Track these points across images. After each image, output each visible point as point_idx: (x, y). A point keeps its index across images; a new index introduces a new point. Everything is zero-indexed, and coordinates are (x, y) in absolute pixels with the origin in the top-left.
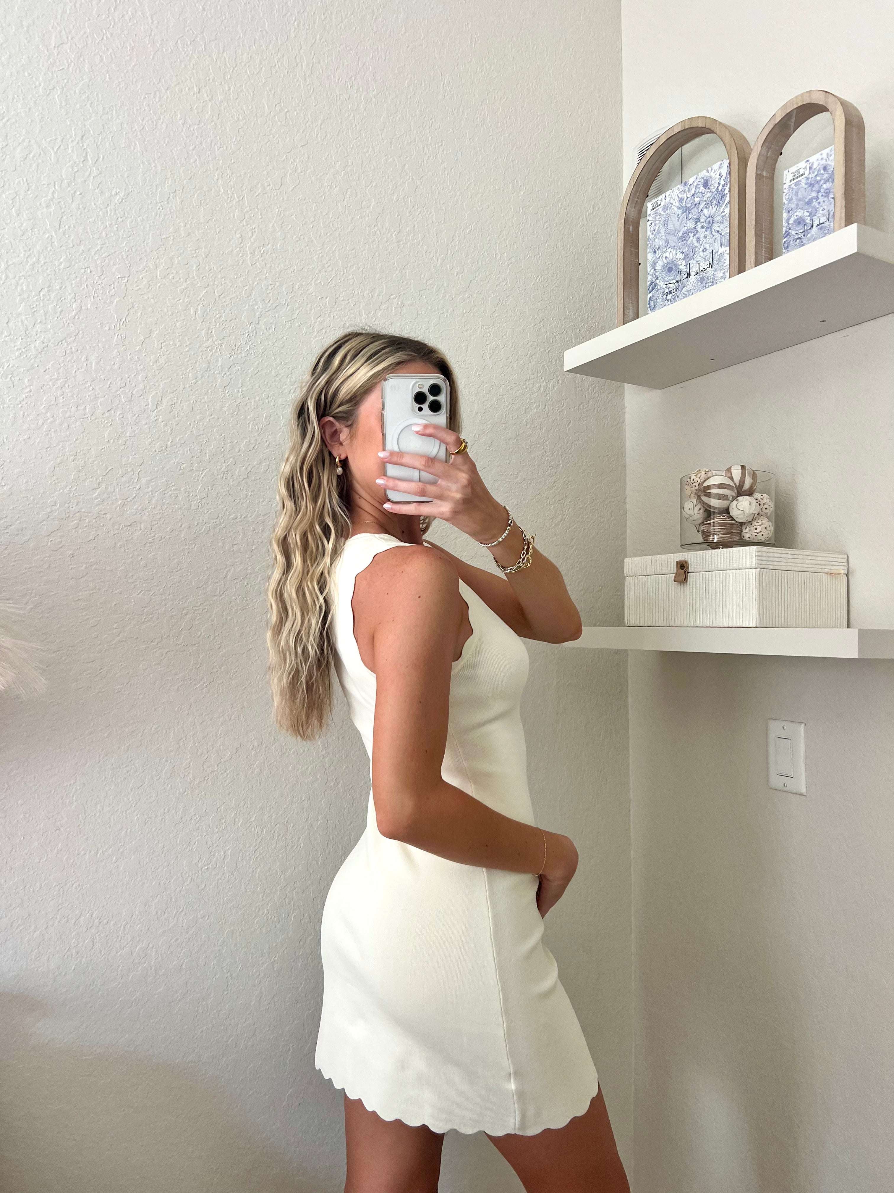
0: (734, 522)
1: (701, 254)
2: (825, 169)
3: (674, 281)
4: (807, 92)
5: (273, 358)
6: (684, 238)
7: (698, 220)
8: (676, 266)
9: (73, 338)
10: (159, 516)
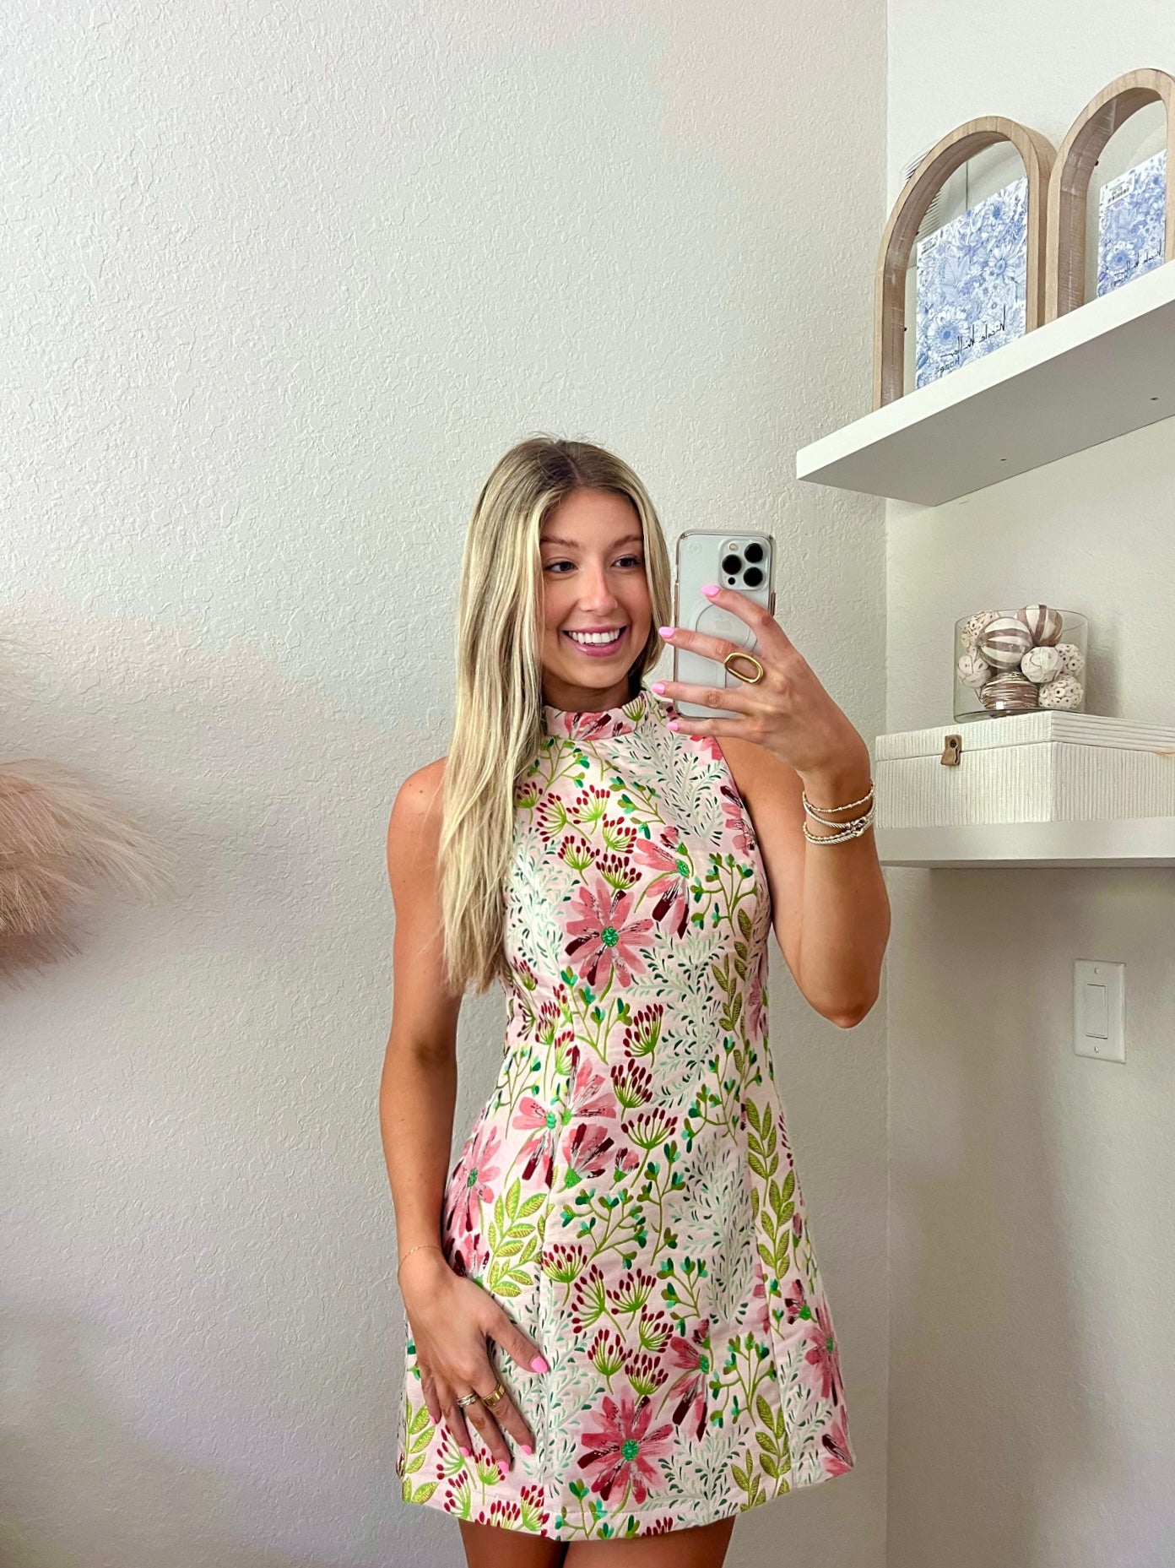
0: (1026, 683)
1: (990, 311)
2: (1156, 181)
3: (952, 352)
4: (1131, 73)
5: (391, 457)
6: (967, 289)
7: (985, 264)
8: (955, 329)
9: (118, 426)
10: (233, 671)
